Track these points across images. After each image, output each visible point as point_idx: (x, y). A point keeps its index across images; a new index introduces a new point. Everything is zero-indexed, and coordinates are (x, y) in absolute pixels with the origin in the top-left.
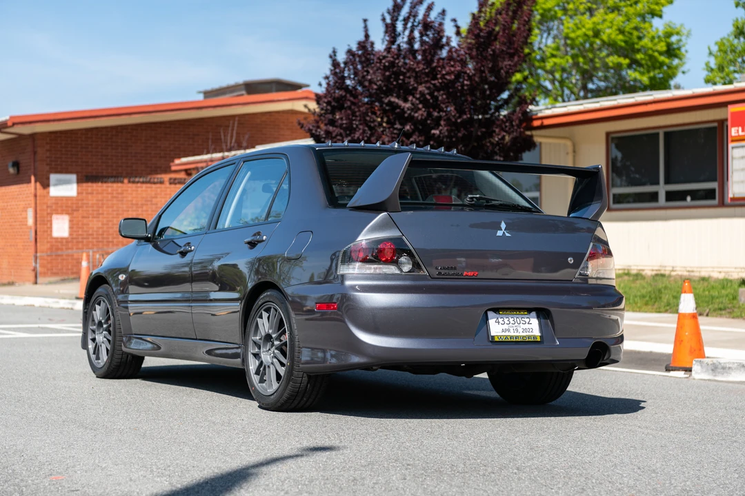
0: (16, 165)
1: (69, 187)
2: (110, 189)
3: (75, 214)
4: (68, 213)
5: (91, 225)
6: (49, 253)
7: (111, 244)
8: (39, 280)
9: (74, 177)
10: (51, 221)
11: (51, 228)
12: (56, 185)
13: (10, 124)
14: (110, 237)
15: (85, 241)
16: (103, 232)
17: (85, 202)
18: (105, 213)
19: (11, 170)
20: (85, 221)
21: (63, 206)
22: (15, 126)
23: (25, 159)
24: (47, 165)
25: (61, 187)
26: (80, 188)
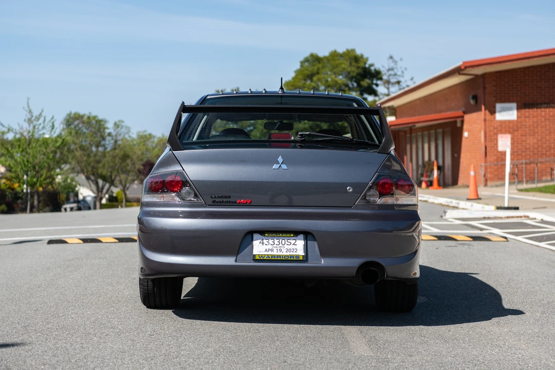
0: (475, 98)
1: (511, 112)
2: (543, 114)
3: (516, 133)
4: (510, 133)
5: (528, 142)
6: (496, 163)
7: (544, 156)
8: (489, 183)
9: (514, 105)
10: (497, 140)
11: (497, 144)
12: (500, 111)
13: (463, 68)
14: (544, 150)
15: (523, 154)
16: (538, 146)
17: (524, 123)
18: (540, 132)
19: (472, 102)
20: (524, 138)
21: (506, 127)
22: (467, 69)
23: (480, 93)
24: (494, 96)
25: (504, 113)
26: (519, 114)
